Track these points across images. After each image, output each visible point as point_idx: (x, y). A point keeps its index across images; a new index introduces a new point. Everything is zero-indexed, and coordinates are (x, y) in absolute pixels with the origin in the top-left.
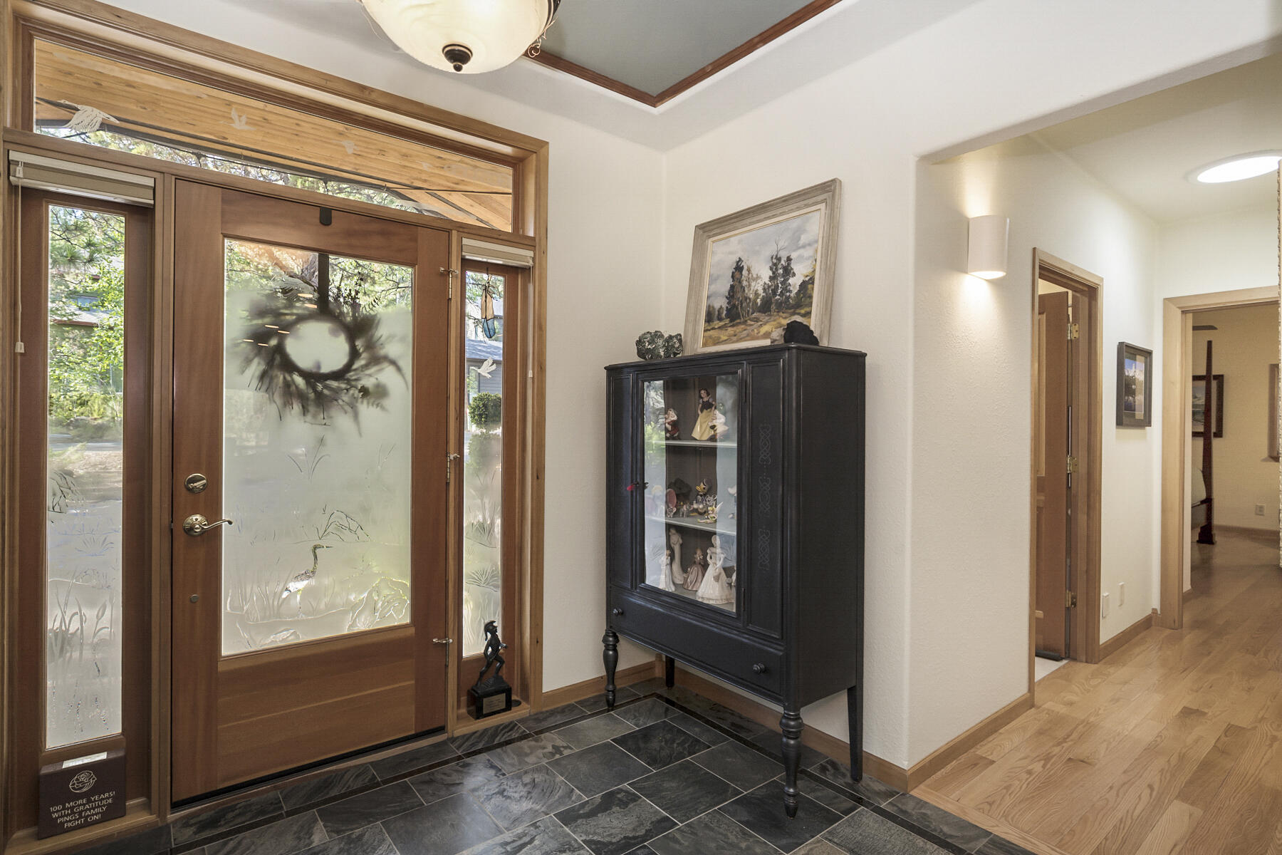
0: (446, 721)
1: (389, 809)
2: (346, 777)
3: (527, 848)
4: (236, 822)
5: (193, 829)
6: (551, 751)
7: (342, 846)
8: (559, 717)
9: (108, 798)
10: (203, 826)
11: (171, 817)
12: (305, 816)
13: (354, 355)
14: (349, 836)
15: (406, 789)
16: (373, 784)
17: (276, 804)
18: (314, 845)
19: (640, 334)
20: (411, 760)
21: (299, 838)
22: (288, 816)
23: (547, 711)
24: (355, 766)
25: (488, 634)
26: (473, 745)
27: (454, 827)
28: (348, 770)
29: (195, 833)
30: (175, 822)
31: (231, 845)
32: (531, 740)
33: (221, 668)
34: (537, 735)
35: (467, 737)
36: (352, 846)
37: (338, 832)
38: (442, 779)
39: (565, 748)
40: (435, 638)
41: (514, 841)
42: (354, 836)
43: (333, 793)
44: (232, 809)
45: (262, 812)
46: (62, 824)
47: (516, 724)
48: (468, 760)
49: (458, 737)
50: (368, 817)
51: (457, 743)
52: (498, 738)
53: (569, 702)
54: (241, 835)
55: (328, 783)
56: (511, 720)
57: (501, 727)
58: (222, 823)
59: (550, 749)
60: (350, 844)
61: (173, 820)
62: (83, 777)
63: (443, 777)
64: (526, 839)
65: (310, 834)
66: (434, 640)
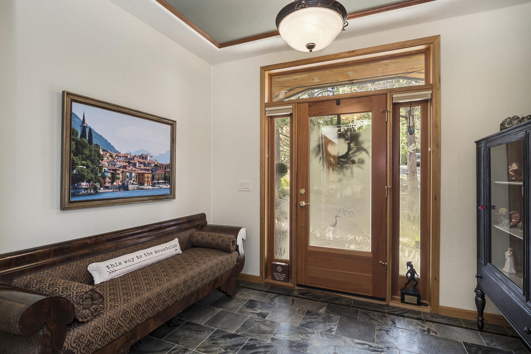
0: (386, 297)
1: (346, 315)
2: (344, 300)
3: (377, 352)
4: (309, 296)
5: (299, 293)
6: (425, 330)
7: (325, 316)
8: (445, 320)
9: (284, 276)
10: (301, 294)
11: (297, 288)
12: (323, 304)
13: (349, 149)
14: (329, 315)
15: (357, 312)
16: (349, 306)
17: (320, 298)
18: (319, 312)
19: (503, 120)
20: (367, 305)
21: (317, 308)
22: (320, 302)
23: (441, 315)
24: (348, 298)
25: (408, 267)
26: (395, 311)
27: (359, 331)
28: (346, 298)
29: (299, 294)
30: (297, 290)
31: (303, 301)
32: (420, 322)
33: (309, 249)
34: (425, 321)
35: (394, 308)
36: (327, 318)
37: (327, 312)
38: (371, 316)
39: (433, 332)
40: (381, 261)
41: (375, 347)
42: (330, 316)
43: (336, 302)
44: (310, 293)
45: (315, 297)
46: (276, 278)
47: (421, 313)
48: (386, 315)
49: (391, 306)
50: (338, 313)
51: (388, 308)
52: (407, 314)
53: (458, 317)
54: (306, 300)
55: (338, 298)
56: (420, 311)
57: (413, 311)
58: (305, 295)
59: (426, 329)
60: (327, 317)
61: (297, 289)
62: (280, 267)
63: (372, 315)
64: (380, 350)
65: (321, 309)
66: (380, 262)
